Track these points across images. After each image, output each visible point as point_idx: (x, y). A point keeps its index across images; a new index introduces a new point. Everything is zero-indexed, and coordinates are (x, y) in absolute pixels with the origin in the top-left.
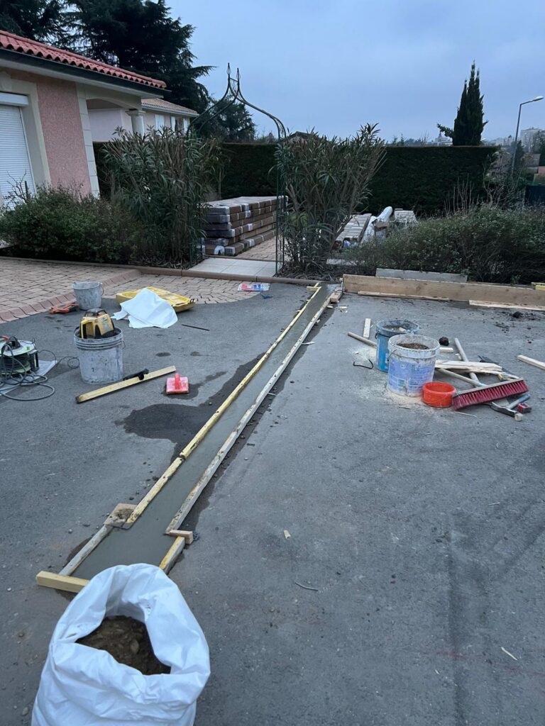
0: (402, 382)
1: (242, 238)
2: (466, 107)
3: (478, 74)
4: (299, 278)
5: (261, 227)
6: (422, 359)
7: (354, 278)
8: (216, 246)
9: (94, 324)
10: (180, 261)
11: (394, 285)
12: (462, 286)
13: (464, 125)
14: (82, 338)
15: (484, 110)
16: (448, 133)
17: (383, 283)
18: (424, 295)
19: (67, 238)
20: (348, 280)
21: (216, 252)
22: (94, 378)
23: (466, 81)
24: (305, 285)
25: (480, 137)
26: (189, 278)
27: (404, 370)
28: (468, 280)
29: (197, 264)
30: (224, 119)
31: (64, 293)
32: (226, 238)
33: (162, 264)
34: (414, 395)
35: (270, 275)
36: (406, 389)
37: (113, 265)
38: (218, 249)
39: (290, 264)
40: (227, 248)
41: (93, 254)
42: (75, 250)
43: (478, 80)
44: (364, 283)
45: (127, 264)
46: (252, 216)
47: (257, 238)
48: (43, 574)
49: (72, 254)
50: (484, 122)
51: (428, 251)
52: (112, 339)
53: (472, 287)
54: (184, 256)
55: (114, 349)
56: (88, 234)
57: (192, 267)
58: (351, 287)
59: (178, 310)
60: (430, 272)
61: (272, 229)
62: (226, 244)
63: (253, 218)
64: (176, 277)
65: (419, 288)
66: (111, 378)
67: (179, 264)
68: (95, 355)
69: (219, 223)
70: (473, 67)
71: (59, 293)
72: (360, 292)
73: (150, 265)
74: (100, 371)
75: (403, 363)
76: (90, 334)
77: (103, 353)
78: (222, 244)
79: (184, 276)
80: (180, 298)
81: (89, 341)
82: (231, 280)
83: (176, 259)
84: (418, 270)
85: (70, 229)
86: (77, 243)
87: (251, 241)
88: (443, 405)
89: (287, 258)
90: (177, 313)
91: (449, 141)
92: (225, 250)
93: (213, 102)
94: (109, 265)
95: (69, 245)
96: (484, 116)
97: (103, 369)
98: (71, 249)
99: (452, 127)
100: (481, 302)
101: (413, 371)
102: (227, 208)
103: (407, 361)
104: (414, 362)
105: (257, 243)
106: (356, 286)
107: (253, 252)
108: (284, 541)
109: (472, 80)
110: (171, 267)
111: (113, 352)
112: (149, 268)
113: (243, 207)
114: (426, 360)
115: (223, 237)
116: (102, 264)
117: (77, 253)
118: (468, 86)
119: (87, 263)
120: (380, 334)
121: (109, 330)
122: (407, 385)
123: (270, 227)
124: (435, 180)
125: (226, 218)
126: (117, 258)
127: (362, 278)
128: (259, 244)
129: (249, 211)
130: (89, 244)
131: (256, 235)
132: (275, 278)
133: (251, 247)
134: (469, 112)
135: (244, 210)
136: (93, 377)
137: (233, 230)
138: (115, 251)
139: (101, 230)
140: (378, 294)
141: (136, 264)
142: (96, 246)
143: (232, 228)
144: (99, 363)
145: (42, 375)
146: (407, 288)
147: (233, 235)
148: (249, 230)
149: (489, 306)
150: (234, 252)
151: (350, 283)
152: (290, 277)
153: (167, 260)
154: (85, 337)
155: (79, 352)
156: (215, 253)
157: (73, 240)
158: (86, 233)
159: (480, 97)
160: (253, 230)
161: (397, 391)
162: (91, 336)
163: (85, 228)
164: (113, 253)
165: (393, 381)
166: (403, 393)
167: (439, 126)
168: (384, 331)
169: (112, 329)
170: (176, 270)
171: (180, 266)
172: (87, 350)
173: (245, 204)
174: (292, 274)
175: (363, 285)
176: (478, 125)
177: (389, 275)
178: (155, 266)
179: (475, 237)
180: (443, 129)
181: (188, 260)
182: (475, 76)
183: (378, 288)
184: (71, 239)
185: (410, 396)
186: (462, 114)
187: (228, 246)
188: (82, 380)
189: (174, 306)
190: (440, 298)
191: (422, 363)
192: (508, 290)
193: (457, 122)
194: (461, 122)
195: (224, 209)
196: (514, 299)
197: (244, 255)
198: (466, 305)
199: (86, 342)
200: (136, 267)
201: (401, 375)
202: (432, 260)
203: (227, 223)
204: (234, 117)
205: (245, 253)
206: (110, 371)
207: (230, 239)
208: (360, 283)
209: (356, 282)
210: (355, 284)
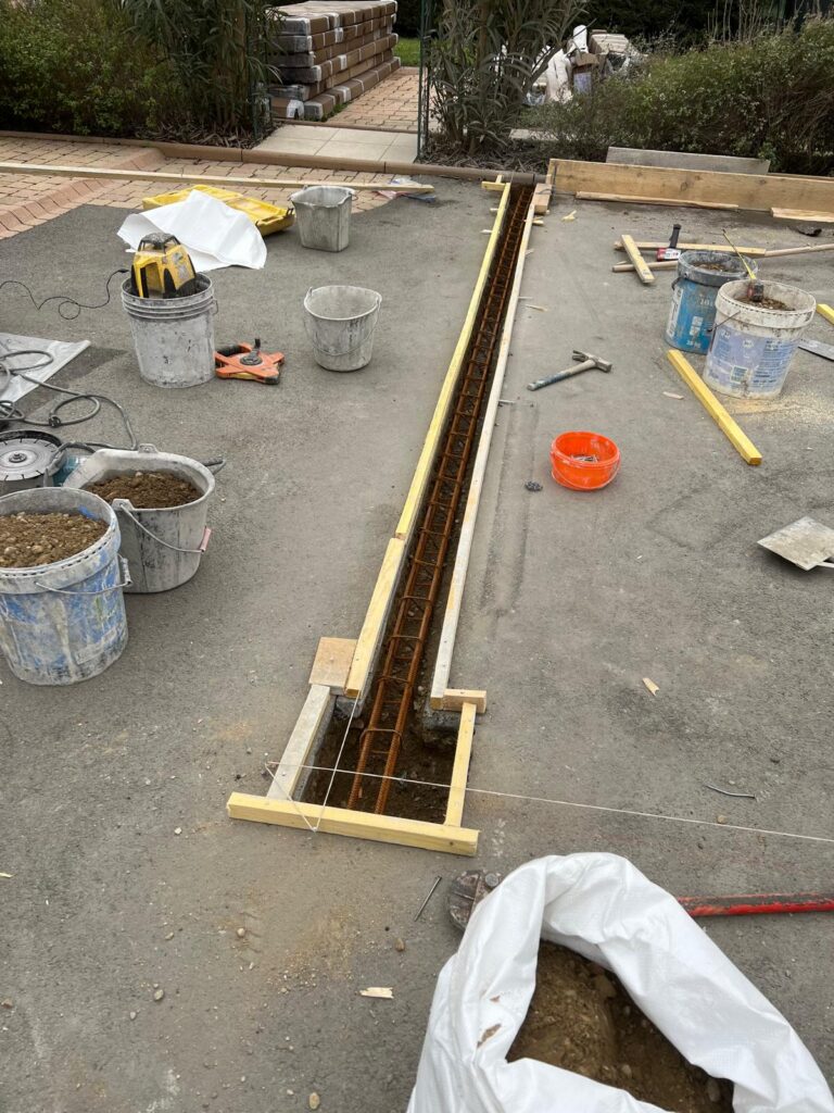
0: (740, 372)
1: (331, 83)
4: (462, 165)
5: (359, 63)
6: (787, 330)
7: (569, 165)
8: (288, 100)
9: (161, 268)
10: (233, 131)
11: (640, 180)
12: (763, 182)
14: (142, 296)
17: (622, 177)
18: (693, 198)
19: (13, 83)
20: (559, 169)
21: (290, 114)
22: (169, 375)
24: (477, 180)
26: (259, 166)
27: (749, 351)
28: (771, 170)
29: (265, 138)
31: (37, 198)
32: (306, 84)
33: (201, 136)
35: (408, 159)
36: (747, 386)
37: (107, 140)
38: (294, 106)
39: (439, 138)
40: (309, 104)
41: (67, 117)
42: (32, 107)
44: (587, 176)
45: (134, 137)
46: (346, 39)
47: (354, 85)
48: (239, 800)
49: (25, 116)
51: (705, 108)
52: (197, 299)
53: (780, 184)
54: (240, 121)
55: (203, 317)
56: (56, 72)
57: (258, 143)
58: (565, 184)
59: (266, 233)
61: (373, 68)
62: (305, 97)
63: (348, 43)
64: (230, 164)
65: (686, 185)
66: (198, 376)
67: (233, 138)
68: (169, 331)
69: (291, 53)
71: (26, 198)
72: (581, 194)
73: (180, 140)
74: (179, 363)
75: (750, 337)
76: (156, 287)
77: (183, 327)
78: (299, 97)
79: (247, 162)
80: (262, 207)
81: (155, 304)
82: (336, 170)
83: (225, 126)
85: (18, 62)
86: (35, 94)
87: (345, 91)
89: (435, 125)
90: (266, 237)
92: (305, 107)
94: (101, 139)
95: (19, 97)
97: (186, 359)
98: (24, 106)
100: (792, 211)
101: (767, 351)
102: (307, 21)
103: (758, 333)
104: (769, 335)
105: (355, 96)
106: (572, 181)
107: (354, 111)
108: (652, 700)
110: (220, 144)
111: (200, 325)
112: (178, 145)
113: (331, 19)
114: (793, 330)
115: (300, 83)
116: (83, 139)
117: (38, 113)
119: (58, 136)
120: (686, 279)
121: (188, 279)
122: (751, 378)
123: (370, 64)
125: (306, 42)
126: (116, 126)
127: (586, 166)
128: (358, 97)
129: (341, 30)
130: (60, 95)
131: (350, 80)
132: (418, 165)
133: (346, 104)
135: (332, 28)
136: (165, 373)
137: (319, 67)
138: (110, 110)
139: (78, 64)
140: (612, 196)
141: (152, 138)
142: (73, 99)
143: (316, 63)
144: (175, 348)
145: (42, 382)
146: (664, 185)
147: (319, 78)
148: (342, 68)
149: (807, 218)
150: (321, 114)
151: (564, 175)
152: (445, 163)
153: (209, 129)
154: (146, 295)
155: (134, 325)
156: (289, 116)
157: (27, 87)
158: (50, 71)
160: (347, 69)
162: (156, 293)
163: (49, 60)
164: (106, 115)
165: (723, 371)
168: (696, 273)
169: (192, 277)
170: (229, 149)
171: (234, 141)
172: (154, 321)
173: (334, 15)
174: (446, 158)
175: (584, 180)
177: (631, 160)
178: (188, 142)
179: (790, 83)
181: (250, 128)
183: (611, 186)
184: (22, 84)
187: (308, 100)
188: (142, 379)
189: (259, 223)
190: (721, 205)
191: (785, 336)
195: (302, 23)
197: (339, 118)
198: (766, 218)
199: (151, 304)
200: (152, 143)
201: (741, 360)
202: (712, 125)
203: (307, 52)
205: (339, 115)
206: (197, 361)
207: (311, 85)
208: (580, 176)
209: (573, 173)
210: (571, 177)
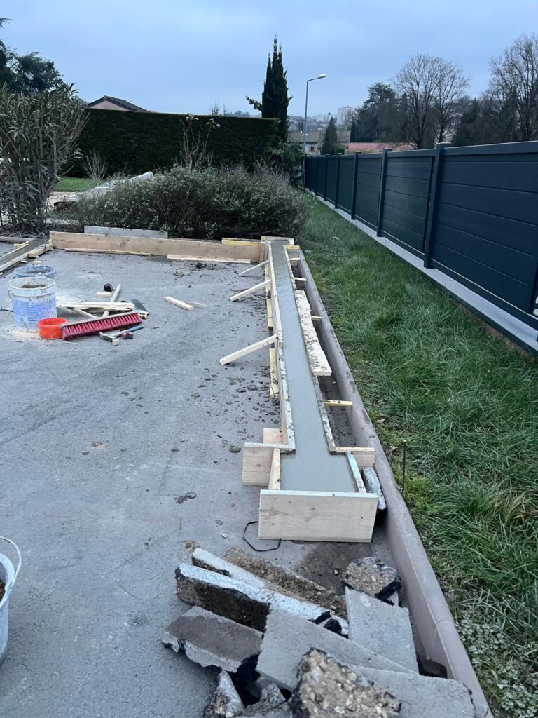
0: (21, 319)
2: (271, 81)
3: (280, 49)
4: (12, 236)
6: (34, 297)
7: (61, 235)
11: (99, 241)
12: (161, 242)
13: (271, 99)
15: (288, 85)
16: (256, 106)
17: (90, 240)
18: (128, 250)
20: (55, 237)
23: (270, 55)
25: (286, 111)
28: (169, 237)
30: (31, 78)
34: (34, 331)
36: (27, 326)
43: (280, 55)
44: (71, 239)
50: (289, 97)
51: (129, 209)
53: (169, 243)
58: (59, 244)
60: (134, 230)
65: (123, 244)
70: (275, 42)
72: (68, 249)
84: (121, 227)
88: (54, 337)
91: (257, 114)
93: (16, 58)
96: (288, 91)
99: (260, 100)
100: (177, 255)
101: (28, 308)
103: (20, 299)
104: (27, 300)
106: (63, 242)
109: (275, 54)
114: (38, 297)
118: (272, 60)
122: (27, 322)
124: (222, 149)
127: (69, 235)
134: (274, 87)
140: (84, 250)
146: (112, 244)
149: (183, 259)
151: (57, 240)
159: (284, 72)
161: (20, 328)
166: (25, 330)
167: (248, 99)
175: (70, 242)
176: (283, 100)
177: (96, 232)
180: (252, 102)
182: (278, 50)
183: (85, 245)
185: (31, 332)
186: (268, 87)
190: (142, 253)
192: (199, 245)
193: (264, 95)
194: (268, 96)
196: (206, 252)
198: (163, 259)
204: (42, 77)
208: (67, 240)
209: (64, 238)
210: (63, 240)
